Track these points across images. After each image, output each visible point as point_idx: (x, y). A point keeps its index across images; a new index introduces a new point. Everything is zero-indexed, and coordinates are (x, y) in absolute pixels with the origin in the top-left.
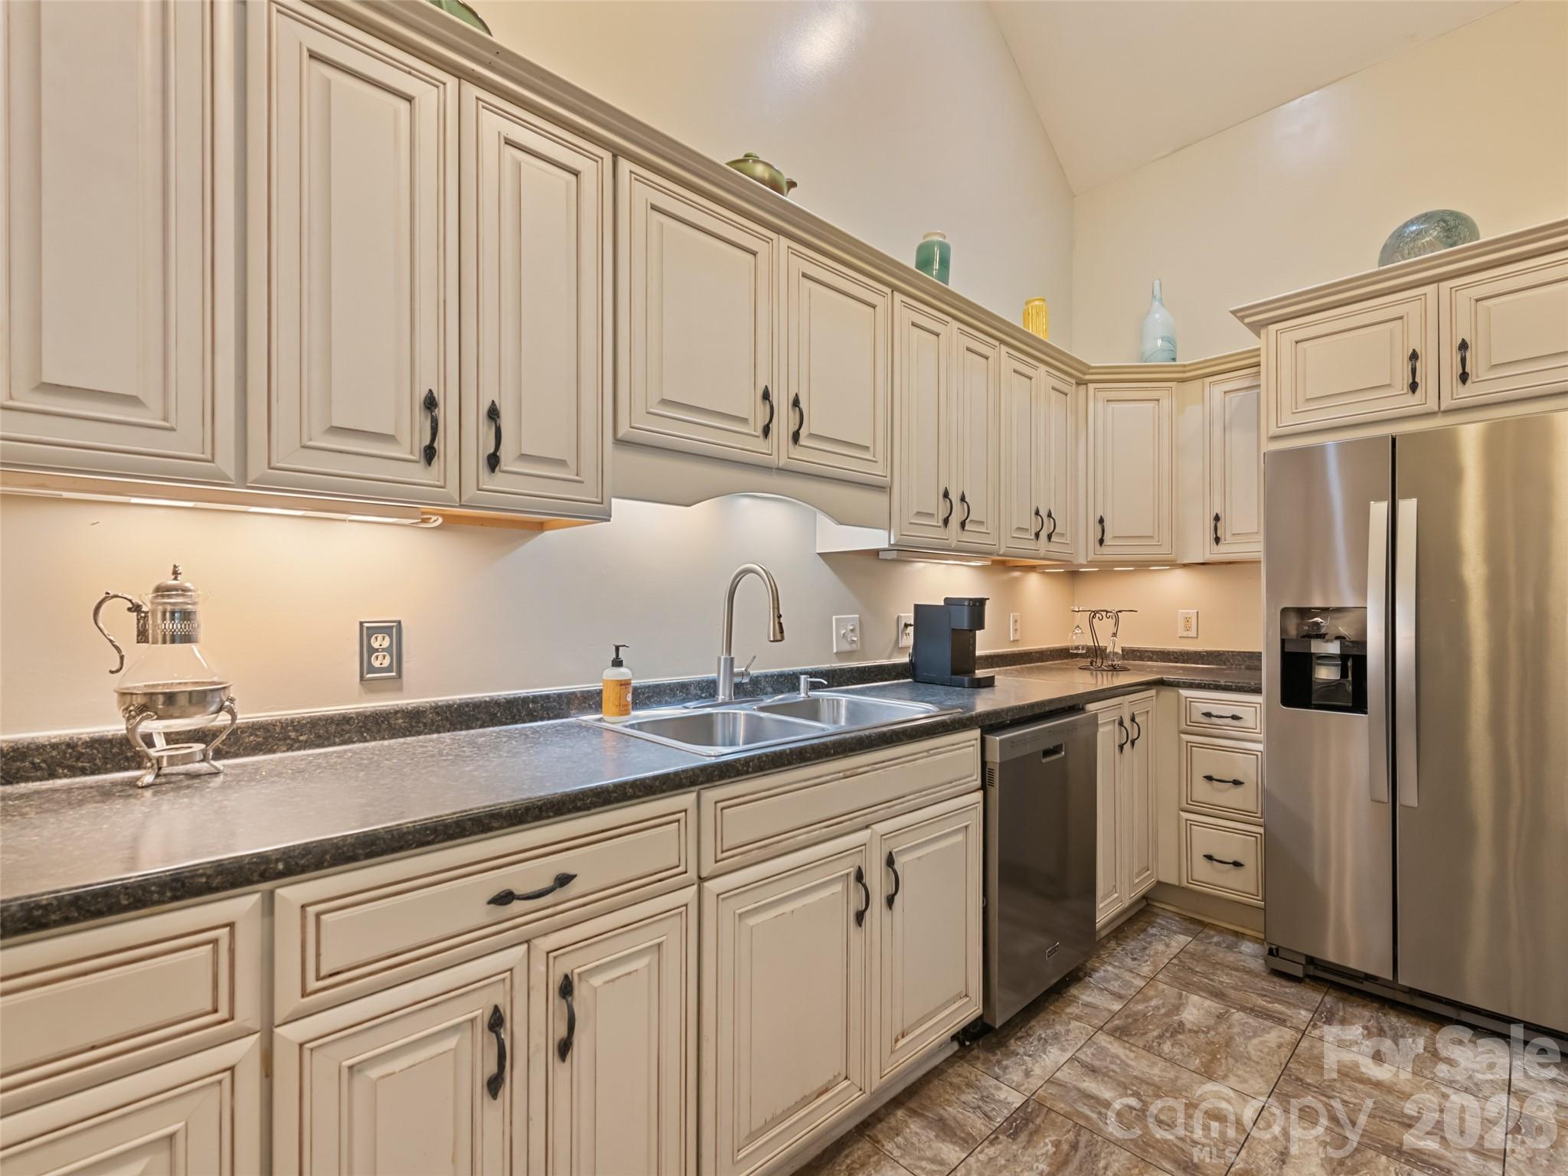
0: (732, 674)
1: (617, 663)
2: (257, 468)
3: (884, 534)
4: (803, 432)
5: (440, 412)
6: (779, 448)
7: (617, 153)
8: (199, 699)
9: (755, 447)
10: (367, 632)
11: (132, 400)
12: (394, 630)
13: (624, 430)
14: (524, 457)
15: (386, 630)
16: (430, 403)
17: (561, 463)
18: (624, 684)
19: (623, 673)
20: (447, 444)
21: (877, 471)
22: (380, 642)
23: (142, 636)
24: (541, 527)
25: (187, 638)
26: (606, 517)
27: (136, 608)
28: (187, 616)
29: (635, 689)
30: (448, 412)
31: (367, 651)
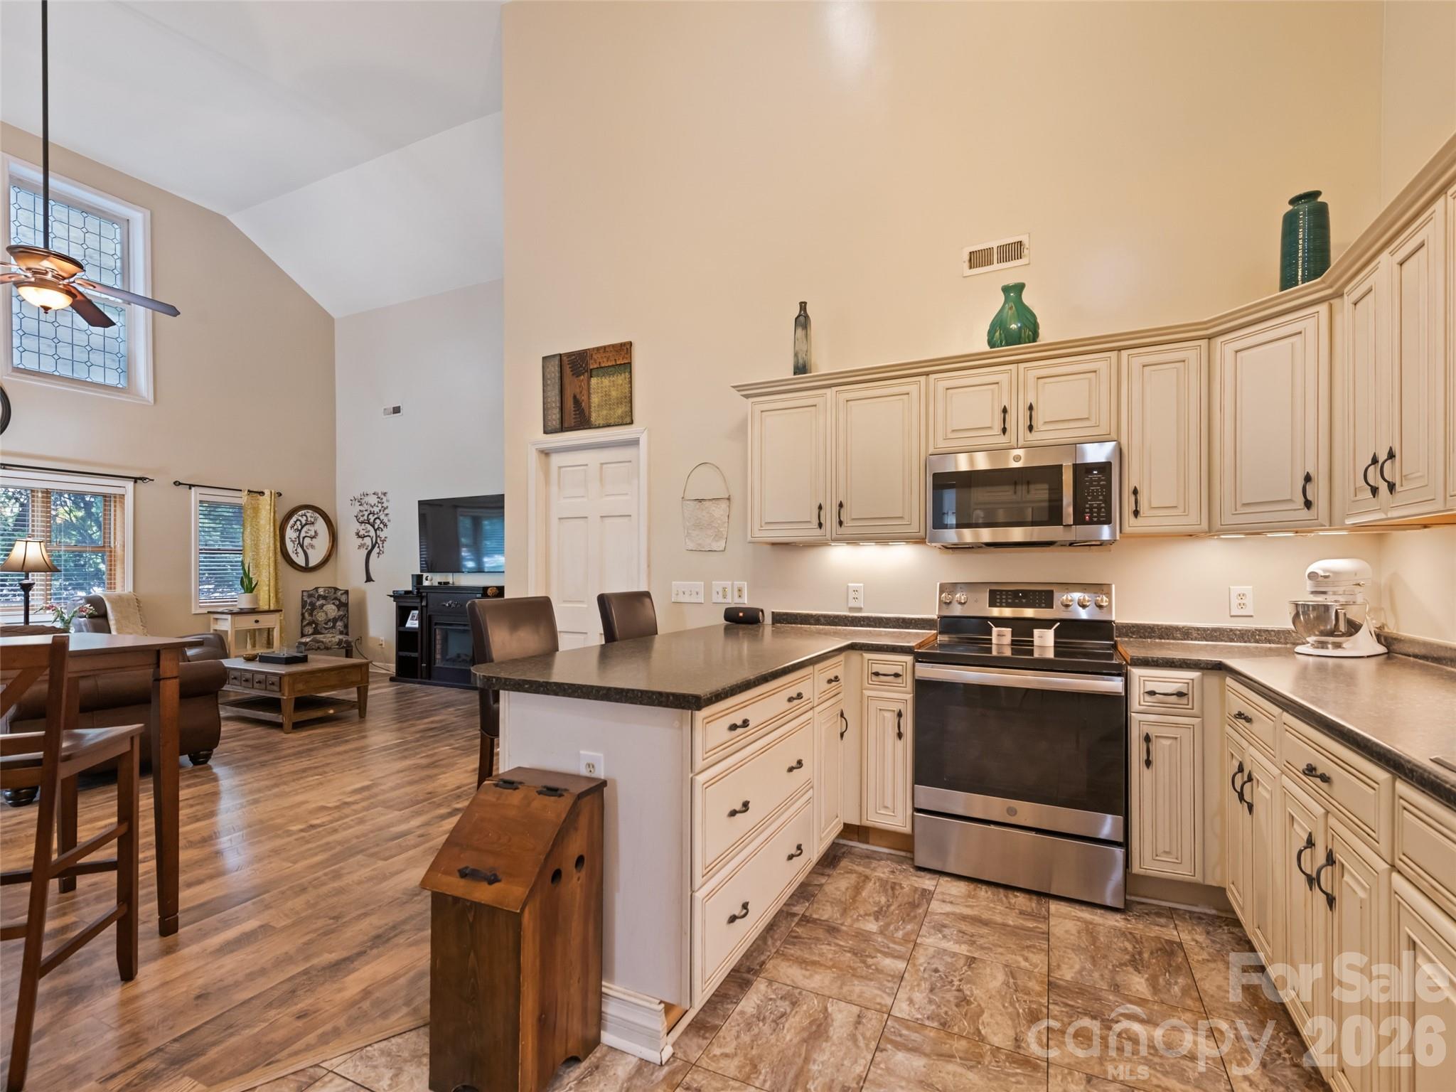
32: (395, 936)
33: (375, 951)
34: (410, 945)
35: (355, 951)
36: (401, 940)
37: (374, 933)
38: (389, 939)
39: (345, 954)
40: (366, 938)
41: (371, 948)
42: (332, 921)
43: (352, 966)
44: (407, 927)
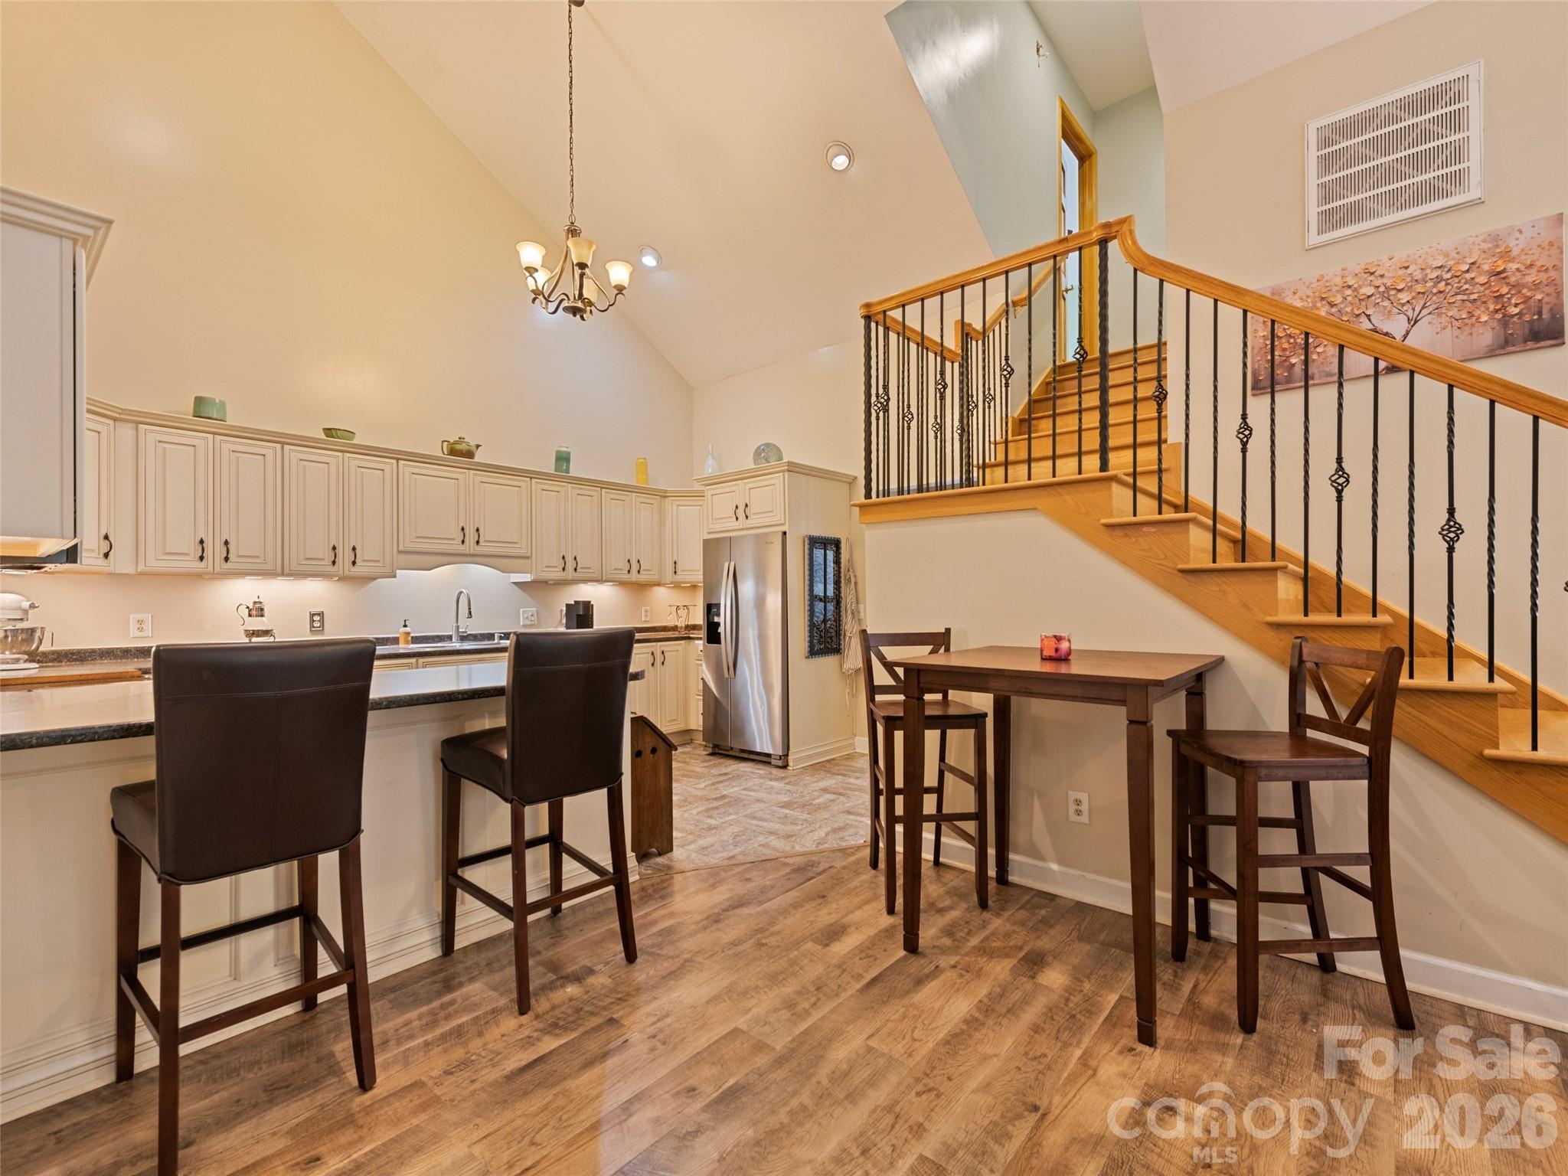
0: (458, 632)
1: (405, 626)
2: (286, 571)
3: (529, 575)
4: (481, 540)
5: (337, 551)
6: (470, 547)
7: (398, 459)
8: (267, 633)
9: (461, 548)
10: (312, 615)
11: (257, 557)
12: (321, 614)
13: (401, 548)
14: (364, 561)
15: (319, 614)
16: (334, 548)
17: (378, 561)
18: (408, 634)
19: (408, 629)
20: (339, 559)
21: (523, 552)
22: (316, 618)
23: (250, 615)
24: (376, 579)
25: (262, 616)
26: (395, 577)
27: (248, 608)
28: (262, 610)
29: (412, 637)
30: (339, 551)
31: (312, 621)
32: (702, 921)
33: (716, 911)
34: (687, 912)
35: (731, 913)
36: (697, 917)
37: (720, 925)
38: (707, 918)
39: (738, 911)
40: (726, 921)
41: (719, 914)
42: (764, 941)
43: (730, 903)
44: (693, 927)
